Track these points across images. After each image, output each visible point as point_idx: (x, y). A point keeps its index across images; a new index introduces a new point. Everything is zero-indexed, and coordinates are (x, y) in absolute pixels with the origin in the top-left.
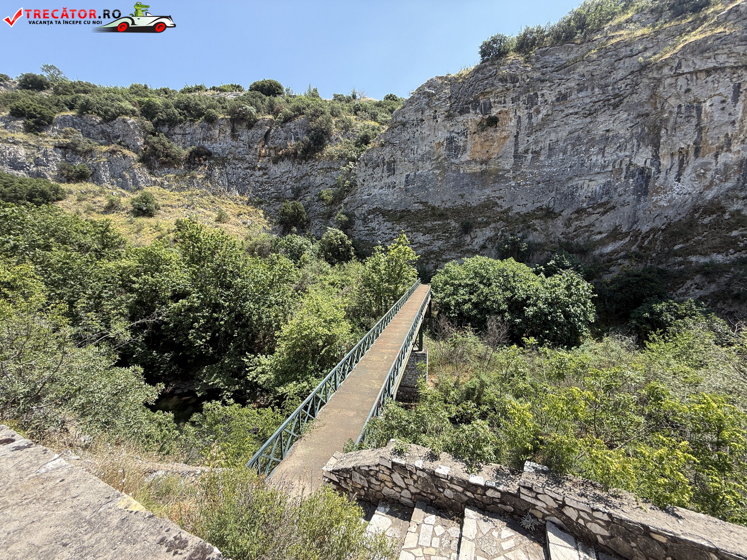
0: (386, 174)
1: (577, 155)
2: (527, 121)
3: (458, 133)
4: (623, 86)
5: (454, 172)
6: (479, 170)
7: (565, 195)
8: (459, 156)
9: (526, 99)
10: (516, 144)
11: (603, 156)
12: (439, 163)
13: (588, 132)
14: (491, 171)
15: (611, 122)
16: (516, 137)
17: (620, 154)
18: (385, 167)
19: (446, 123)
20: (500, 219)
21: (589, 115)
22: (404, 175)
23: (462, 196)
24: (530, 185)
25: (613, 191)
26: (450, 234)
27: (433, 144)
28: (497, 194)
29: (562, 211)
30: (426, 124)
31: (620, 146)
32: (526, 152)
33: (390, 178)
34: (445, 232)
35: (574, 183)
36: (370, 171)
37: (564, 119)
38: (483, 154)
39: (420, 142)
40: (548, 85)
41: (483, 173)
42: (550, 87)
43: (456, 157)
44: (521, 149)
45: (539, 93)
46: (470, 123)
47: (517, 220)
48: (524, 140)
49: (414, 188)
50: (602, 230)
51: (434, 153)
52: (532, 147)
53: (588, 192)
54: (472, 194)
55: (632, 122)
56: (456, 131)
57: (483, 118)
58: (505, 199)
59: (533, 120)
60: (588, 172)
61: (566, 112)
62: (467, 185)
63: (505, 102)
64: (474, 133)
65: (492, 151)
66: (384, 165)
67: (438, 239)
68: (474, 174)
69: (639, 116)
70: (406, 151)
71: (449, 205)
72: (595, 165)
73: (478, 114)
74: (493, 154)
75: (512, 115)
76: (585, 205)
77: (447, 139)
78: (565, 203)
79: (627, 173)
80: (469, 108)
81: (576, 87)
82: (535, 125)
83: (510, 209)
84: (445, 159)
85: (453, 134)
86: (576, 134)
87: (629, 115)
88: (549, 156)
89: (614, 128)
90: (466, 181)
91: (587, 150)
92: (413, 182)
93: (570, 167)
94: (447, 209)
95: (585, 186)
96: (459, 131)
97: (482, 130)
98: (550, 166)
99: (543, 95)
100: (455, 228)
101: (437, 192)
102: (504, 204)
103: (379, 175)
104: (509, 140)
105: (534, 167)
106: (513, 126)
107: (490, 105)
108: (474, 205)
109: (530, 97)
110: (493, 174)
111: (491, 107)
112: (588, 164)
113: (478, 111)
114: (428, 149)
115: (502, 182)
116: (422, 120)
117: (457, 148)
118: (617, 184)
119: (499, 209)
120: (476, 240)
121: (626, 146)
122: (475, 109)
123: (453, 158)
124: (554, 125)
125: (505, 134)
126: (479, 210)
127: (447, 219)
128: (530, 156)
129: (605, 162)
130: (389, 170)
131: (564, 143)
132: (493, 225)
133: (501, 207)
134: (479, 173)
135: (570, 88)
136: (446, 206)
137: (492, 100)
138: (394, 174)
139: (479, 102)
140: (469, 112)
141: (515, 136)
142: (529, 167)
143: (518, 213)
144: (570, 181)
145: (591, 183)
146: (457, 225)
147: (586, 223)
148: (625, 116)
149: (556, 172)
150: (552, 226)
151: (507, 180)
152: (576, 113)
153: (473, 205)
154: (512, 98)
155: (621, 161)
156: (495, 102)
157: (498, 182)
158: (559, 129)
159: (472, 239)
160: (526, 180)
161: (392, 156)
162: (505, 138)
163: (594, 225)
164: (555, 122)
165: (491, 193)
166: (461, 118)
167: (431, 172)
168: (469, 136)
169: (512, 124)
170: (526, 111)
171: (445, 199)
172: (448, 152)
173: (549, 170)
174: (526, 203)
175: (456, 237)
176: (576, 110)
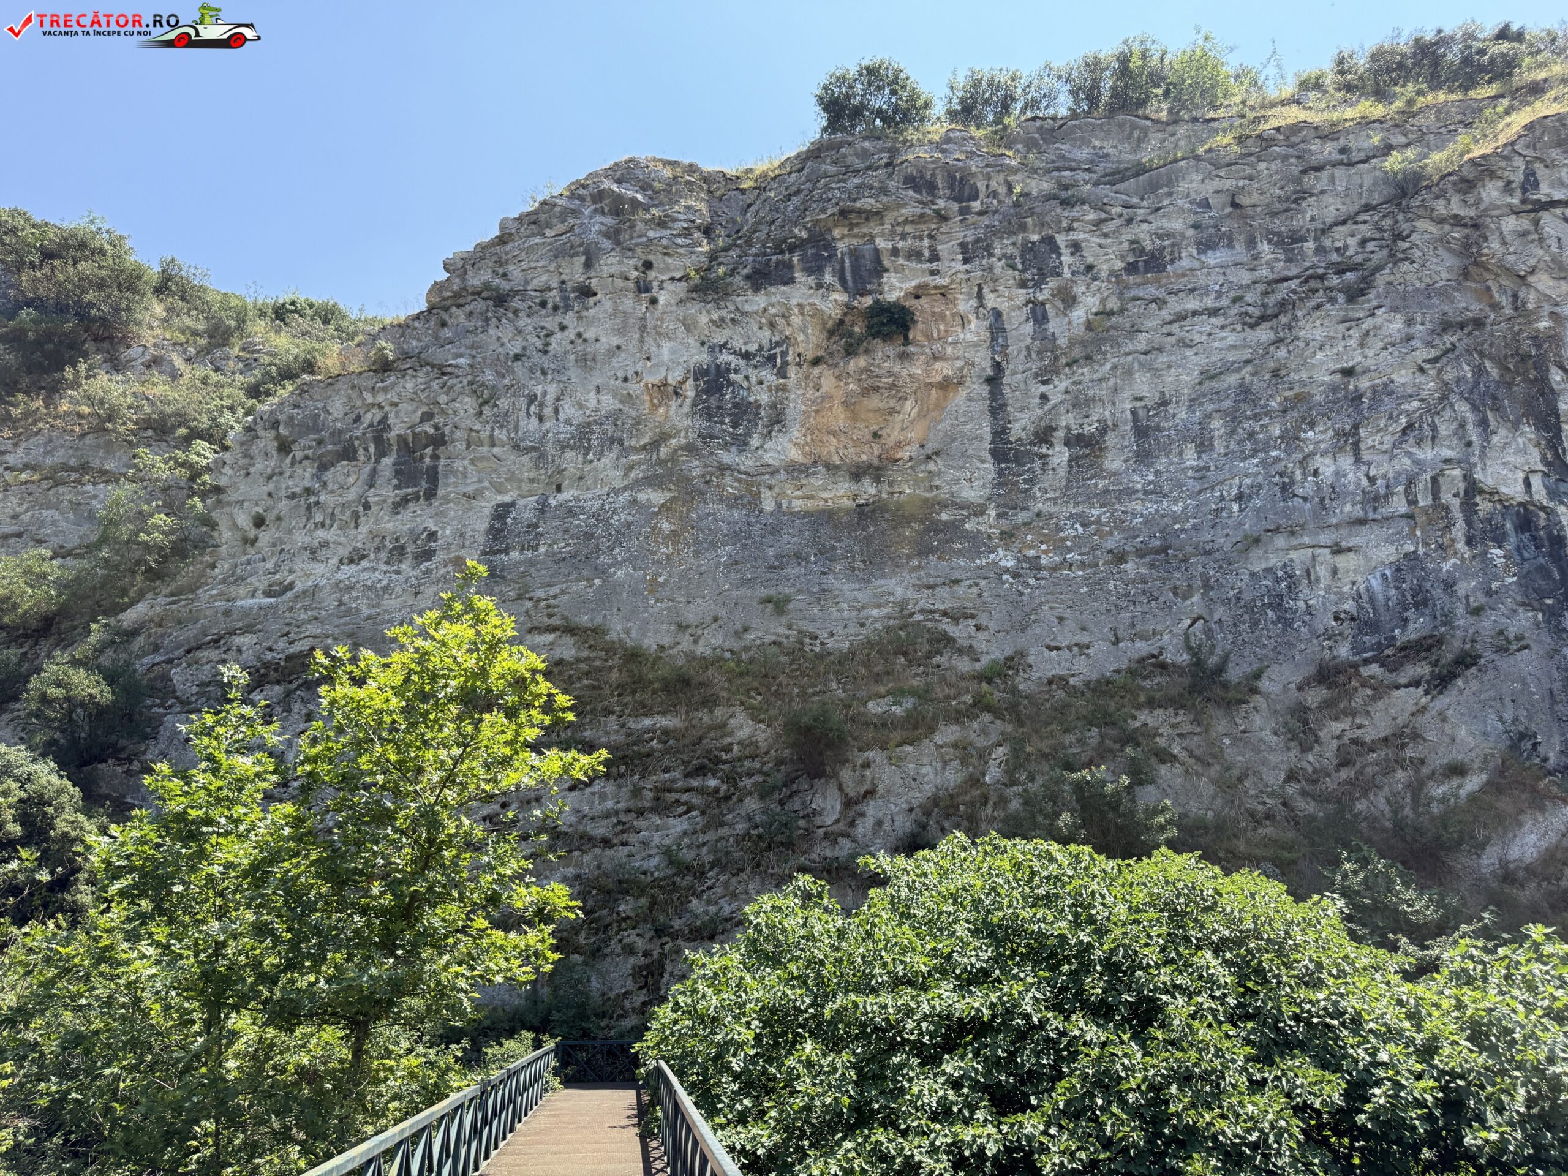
0: (386, 492)
1: (1254, 453)
2: (1029, 328)
3: (747, 356)
4: (1352, 242)
5: (735, 502)
6: (847, 503)
7: (1250, 607)
8: (755, 442)
9: (1016, 253)
10: (997, 408)
11: (1358, 460)
12: (661, 462)
13: (1275, 373)
14: (900, 506)
15: (1353, 343)
16: (994, 381)
17: (1420, 455)
18: (387, 461)
19: (692, 309)
20: (980, 705)
21: (1263, 318)
22: (487, 506)
23: (779, 605)
24: (1083, 566)
25: (1438, 592)
26: (731, 779)
27: (634, 387)
28: (944, 599)
29: (1257, 676)
30: (603, 307)
31: (1410, 426)
32: (1044, 436)
33: (405, 515)
34: (700, 771)
35: (1274, 561)
36: (305, 475)
37: (1175, 328)
38: (857, 443)
39: (574, 374)
40: (1092, 216)
41: (865, 513)
42: (1098, 223)
43: (742, 443)
44: (1020, 426)
45: (1061, 239)
46: (796, 320)
47: (1062, 709)
48: (1026, 393)
49: (532, 563)
50: (1458, 755)
51: (638, 422)
52: (1067, 420)
53: (1342, 598)
54: (823, 596)
55: (1430, 344)
56: (738, 344)
57: (849, 308)
58: (983, 619)
59: (1054, 325)
60: (1315, 515)
61: (1175, 305)
62: (799, 557)
63: (935, 257)
64: (816, 362)
65: (893, 435)
66: (381, 453)
67: (661, 807)
68: (827, 517)
69: (1446, 326)
70: (504, 403)
71: (712, 642)
72: (1336, 492)
73: (830, 288)
74: (899, 445)
75: (965, 305)
76: (1344, 651)
77: (699, 373)
78: (1257, 642)
79: (1469, 523)
80: (790, 266)
81: (1191, 232)
82: (1062, 342)
83: (1014, 662)
84: (690, 449)
85: (725, 357)
86: (1232, 379)
87: (1410, 322)
88: (1143, 457)
89: (1371, 363)
90: (789, 540)
91: (1290, 439)
92: (532, 534)
93: (1240, 497)
94: (706, 663)
95: (1323, 571)
96: (753, 348)
97: (850, 351)
98: (1156, 492)
99: (1076, 247)
100: (751, 750)
101: (654, 586)
102: (980, 641)
103: (351, 495)
104: (963, 392)
105: (1090, 497)
106: (976, 345)
107: (878, 261)
108: (839, 644)
109: (1028, 249)
110: (913, 518)
111: (879, 270)
112: (1307, 487)
113: (828, 278)
114: (609, 403)
115: (959, 553)
116: (586, 292)
117: (744, 411)
118: (1446, 566)
119: (964, 665)
120: (872, 810)
121: (1434, 428)
122: (814, 268)
123: (725, 446)
124: (1142, 347)
125: (943, 369)
126: (867, 663)
127: (710, 703)
128: (1060, 455)
129: (1372, 480)
130: (405, 475)
131: (1191, 409)
132: (947, 734)
133: (971, 652)
134: (848, 512)
135: (1169, 235)
136: (701, 650)
137: (882, 244)
138: (430, 494)
139: (830, 246)
140: (790, 281)
141: (989, 380)
142: (1067, 494)
143: (1060, 681)
144: (1256, 552)
145: (1341, 561)
146: (763, 735)
147: (1377, 725)
148: (1397, 325)
149: (1184, 516)
150: (1235, 740)
151: (978, 544)
152: (1214, 312)
153: (831, 644)
154: (963, 246)
155: (1434, 480)
156: (895, 252)
157: (942, 551)
158: (1163, 359)
159: (849, 803)
160: (1060, 546)
161: (427, 417)
162: (946, 385)
163: (1416, 736)
164: (1142, 336)
165: (911, 594)
166: (758, 301)
167: (623, 498)
168: (792, 371)
169: (970, 337)
170: (1021, 295)
171: (691, 618)
172: (701, 423)
173: (1152, 508)
174: (1084, 638)
175: (764, 794)
176: (1210, 302)
